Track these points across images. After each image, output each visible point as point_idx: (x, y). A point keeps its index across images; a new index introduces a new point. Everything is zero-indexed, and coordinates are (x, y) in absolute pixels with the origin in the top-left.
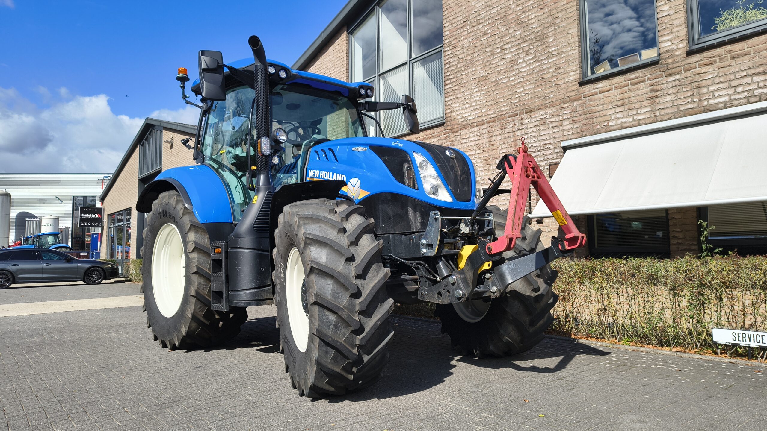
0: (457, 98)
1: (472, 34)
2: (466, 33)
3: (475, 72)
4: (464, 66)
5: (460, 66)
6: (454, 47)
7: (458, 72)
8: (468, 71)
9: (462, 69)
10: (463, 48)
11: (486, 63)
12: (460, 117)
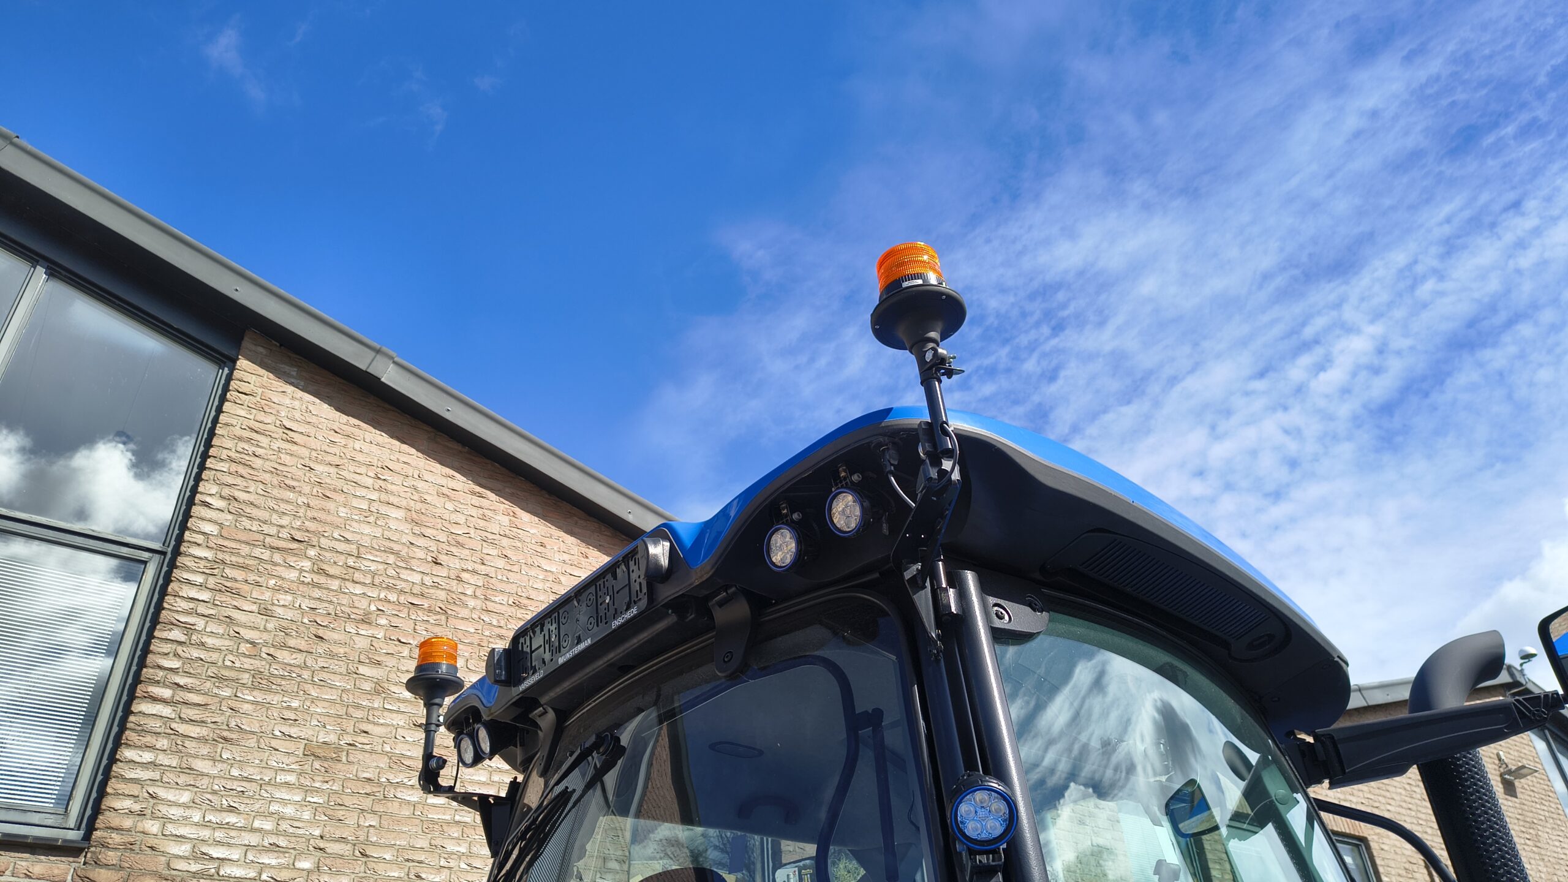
3: (300, 717)
4: (256, 673)
5: (237, 665)
6: (229, 590)
7: (221, 679)
8: (269, 698)
9: (246, 678)
10: (265, 612)
11: (351, 710)
12: (184, 849)
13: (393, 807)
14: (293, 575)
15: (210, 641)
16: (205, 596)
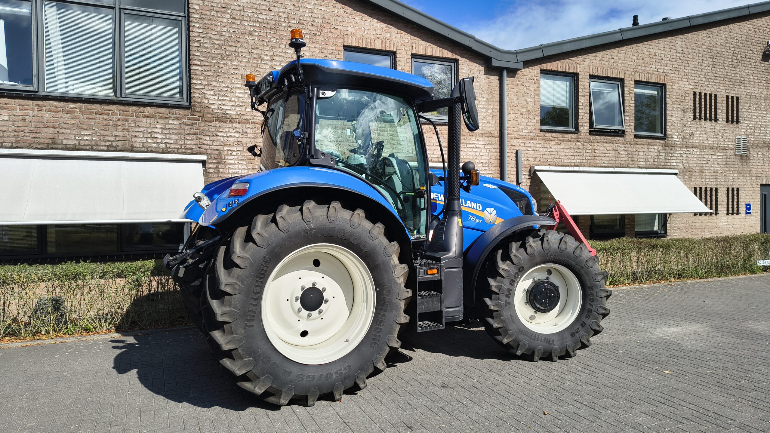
1: (234, 26)
3: (238, 67)
4: (222, 55)
5: (216, 52)
6: (207, 28)
7: (213, 57)
8: (228, 62)
9: (219, 56)
10: (220, 34)
11: (252, 64)
12: (215, 107)
14: (225, 20)
15: (206, 45)
16: (201, 31)
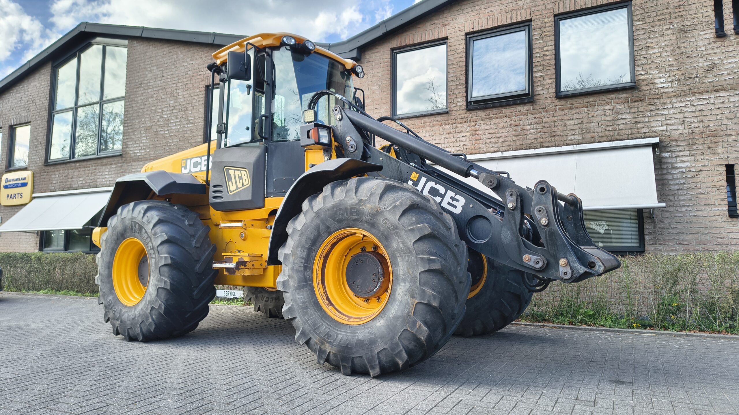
0: (131, 138)
1: (144, 94)
2: (140, 92)
13: (160, 136)
